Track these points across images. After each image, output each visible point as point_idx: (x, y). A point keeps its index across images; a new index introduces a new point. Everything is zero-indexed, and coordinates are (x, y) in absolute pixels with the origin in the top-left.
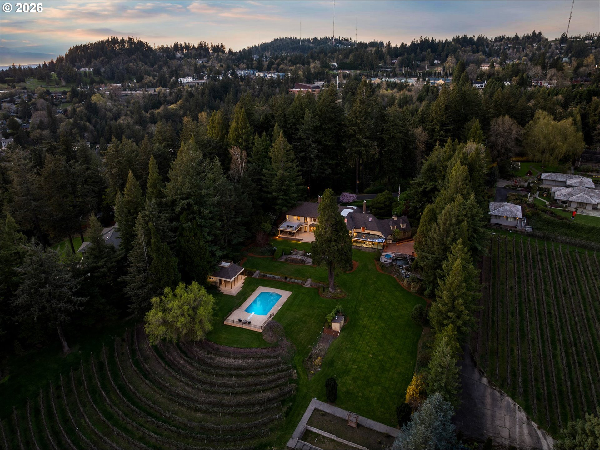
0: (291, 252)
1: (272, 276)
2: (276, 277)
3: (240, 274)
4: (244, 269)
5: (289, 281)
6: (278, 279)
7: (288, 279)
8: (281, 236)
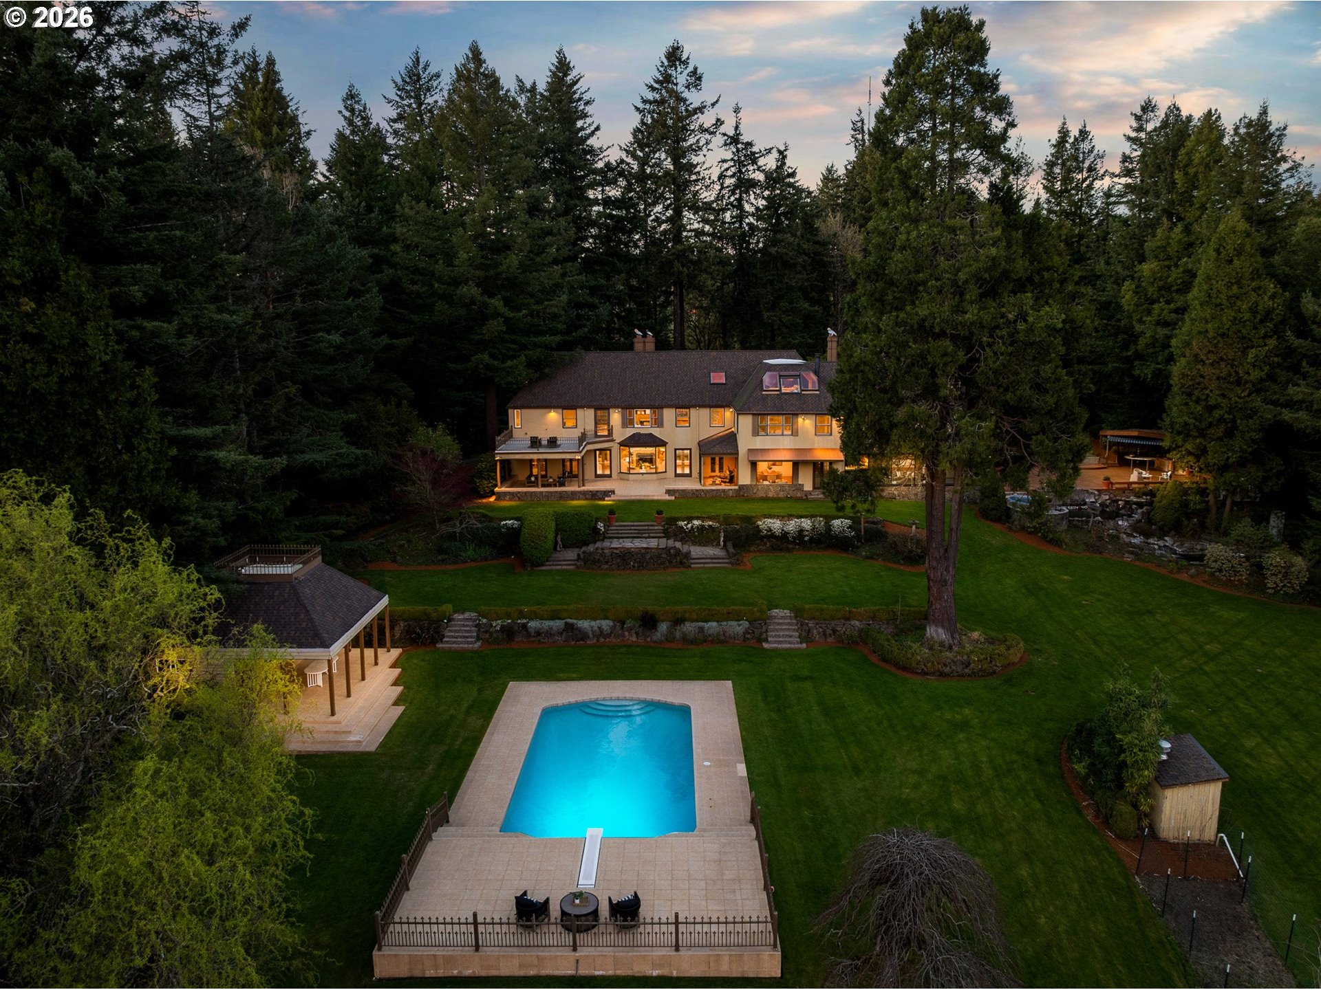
0: (595, 530)
1: (558, 624)
2: (585, 624)
3: (355, 643)
4: (385, 601)
5: (670, 638)
6: (601, 633)
7: (663, 627)
8: (504, 489)
